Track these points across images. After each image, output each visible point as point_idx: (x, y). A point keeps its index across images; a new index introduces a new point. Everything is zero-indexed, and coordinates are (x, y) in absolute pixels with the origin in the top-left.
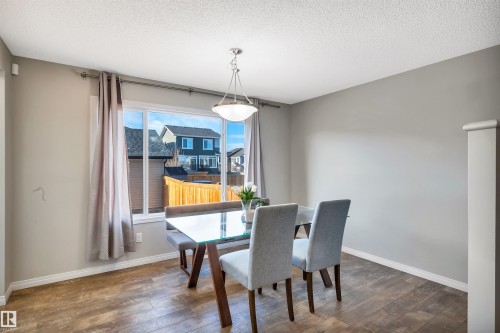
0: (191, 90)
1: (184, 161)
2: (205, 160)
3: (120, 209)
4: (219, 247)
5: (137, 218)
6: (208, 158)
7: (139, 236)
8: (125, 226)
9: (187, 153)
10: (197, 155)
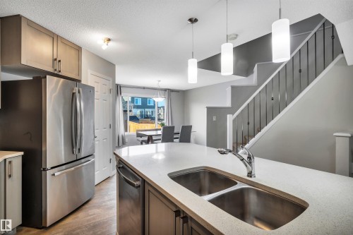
0: (144, 88)
1: (137, 112)
2: (149, 111)
3: (121, 131)
4: (154, 138)
5: (126, 133)
6: (151, 110)
7: (127, 140)
8: (122, 136)
9: (138, 107)
10: (144, 108)
